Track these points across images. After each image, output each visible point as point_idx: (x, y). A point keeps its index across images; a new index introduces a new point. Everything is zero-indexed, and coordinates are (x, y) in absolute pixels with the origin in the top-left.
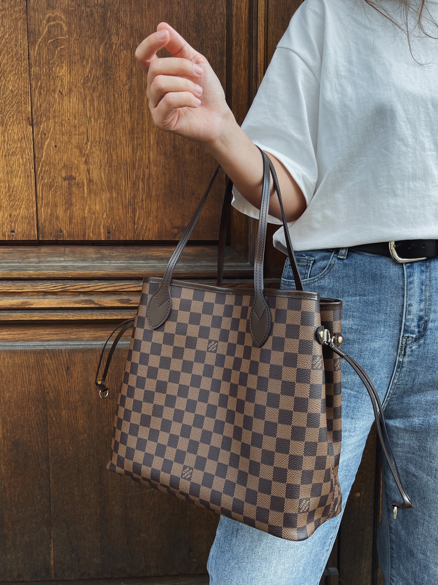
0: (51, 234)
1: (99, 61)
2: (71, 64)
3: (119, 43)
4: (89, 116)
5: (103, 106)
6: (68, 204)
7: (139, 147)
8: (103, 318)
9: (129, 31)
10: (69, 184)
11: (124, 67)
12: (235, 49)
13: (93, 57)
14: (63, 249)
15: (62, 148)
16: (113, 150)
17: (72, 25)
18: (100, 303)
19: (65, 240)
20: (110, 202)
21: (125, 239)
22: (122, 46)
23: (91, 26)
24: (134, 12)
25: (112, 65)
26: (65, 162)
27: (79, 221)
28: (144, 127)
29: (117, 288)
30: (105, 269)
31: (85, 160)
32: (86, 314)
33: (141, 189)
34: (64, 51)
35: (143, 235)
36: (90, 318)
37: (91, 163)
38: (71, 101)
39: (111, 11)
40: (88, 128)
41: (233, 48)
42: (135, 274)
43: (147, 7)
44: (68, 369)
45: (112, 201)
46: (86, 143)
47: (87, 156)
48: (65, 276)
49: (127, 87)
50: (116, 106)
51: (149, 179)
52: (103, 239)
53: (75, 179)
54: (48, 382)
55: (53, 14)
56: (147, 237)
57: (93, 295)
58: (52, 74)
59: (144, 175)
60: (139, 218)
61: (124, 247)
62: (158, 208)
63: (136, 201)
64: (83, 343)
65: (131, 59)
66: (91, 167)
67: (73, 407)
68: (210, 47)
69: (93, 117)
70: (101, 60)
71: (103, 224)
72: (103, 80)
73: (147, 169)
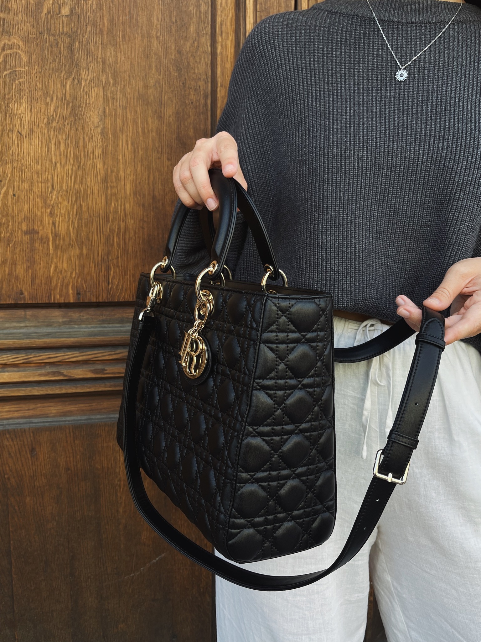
0: (9, 297)
1: (65, 99)
2: (32, 100)
3: (89, 78)
4: (54, 162)
5: (70, 150)
6: (30, 262)
7: (113, 198)
8: (74, 391)
9: (101, 66)
10: (32, 239)
11: (96, 107)
12: (220, 91)
13: (59, 94)
14: (23, 313)
15: (22, 197)
16: (84, 201)
17: (32, 55)
18: (69, 375)
19: (26, 302)
20: (79, 259)
21: (97, 301)
22: (92, 82)
23: (56, 58)
24: (106, 45)
25: (81, 104)
26: (26, 213)
27: (43, 281)
28: (119, 176)
29: (89, 357)
30: (75, 336)
31: (50, 212)
32: (53, 388)
33: (115, 244)
34: (23, 86)
35: (118, 296)
36: (58, 392)
37: (57, 215)
38: (33, 144)
39: (79, 42)
40: (53, 175)
41: (218, 90)
42: (111, 341)
43: (121, 40)
44: (33, 450)
45: (82, 258)
46: (51, 192)
47: (53, 206)
48: (28, 346)
49: (99, 130)
50: (86, 150)
51: (125, 233)
52: (72, 301)
53: (38, 233)
54: (9, 466)
55: (9, 40)
56: (123, 298)
57: (61, 365)
58: (9, 111)
59: (119, 228)
60: (114, 277)
61: (96, 309)
62: (135, 266)
63: (110, 258)
64: (49, 420)
65: (104, 98)
66: (57, 219)
67: (40, 492)
68: (192, 87)
69: (59, 163)
70: (68, 97)
71: (71, 284)
72: (71, 120)
73: (123, 222)
